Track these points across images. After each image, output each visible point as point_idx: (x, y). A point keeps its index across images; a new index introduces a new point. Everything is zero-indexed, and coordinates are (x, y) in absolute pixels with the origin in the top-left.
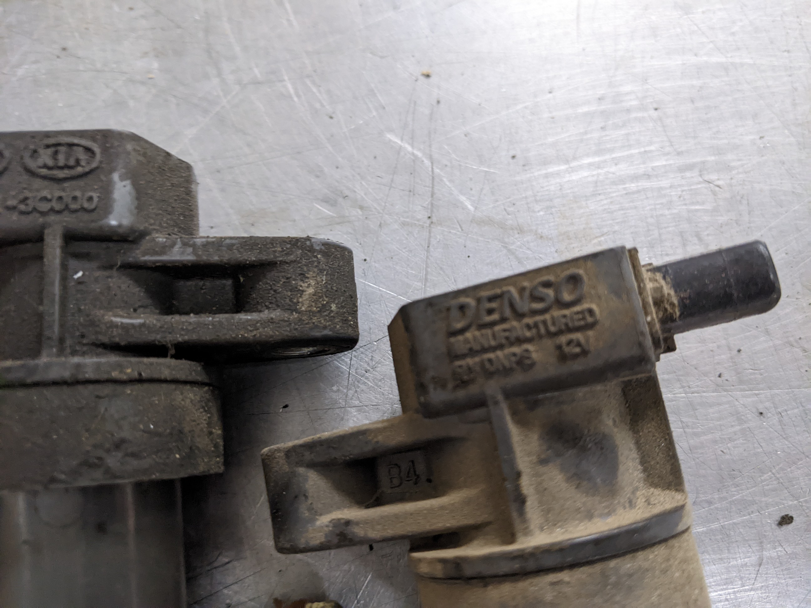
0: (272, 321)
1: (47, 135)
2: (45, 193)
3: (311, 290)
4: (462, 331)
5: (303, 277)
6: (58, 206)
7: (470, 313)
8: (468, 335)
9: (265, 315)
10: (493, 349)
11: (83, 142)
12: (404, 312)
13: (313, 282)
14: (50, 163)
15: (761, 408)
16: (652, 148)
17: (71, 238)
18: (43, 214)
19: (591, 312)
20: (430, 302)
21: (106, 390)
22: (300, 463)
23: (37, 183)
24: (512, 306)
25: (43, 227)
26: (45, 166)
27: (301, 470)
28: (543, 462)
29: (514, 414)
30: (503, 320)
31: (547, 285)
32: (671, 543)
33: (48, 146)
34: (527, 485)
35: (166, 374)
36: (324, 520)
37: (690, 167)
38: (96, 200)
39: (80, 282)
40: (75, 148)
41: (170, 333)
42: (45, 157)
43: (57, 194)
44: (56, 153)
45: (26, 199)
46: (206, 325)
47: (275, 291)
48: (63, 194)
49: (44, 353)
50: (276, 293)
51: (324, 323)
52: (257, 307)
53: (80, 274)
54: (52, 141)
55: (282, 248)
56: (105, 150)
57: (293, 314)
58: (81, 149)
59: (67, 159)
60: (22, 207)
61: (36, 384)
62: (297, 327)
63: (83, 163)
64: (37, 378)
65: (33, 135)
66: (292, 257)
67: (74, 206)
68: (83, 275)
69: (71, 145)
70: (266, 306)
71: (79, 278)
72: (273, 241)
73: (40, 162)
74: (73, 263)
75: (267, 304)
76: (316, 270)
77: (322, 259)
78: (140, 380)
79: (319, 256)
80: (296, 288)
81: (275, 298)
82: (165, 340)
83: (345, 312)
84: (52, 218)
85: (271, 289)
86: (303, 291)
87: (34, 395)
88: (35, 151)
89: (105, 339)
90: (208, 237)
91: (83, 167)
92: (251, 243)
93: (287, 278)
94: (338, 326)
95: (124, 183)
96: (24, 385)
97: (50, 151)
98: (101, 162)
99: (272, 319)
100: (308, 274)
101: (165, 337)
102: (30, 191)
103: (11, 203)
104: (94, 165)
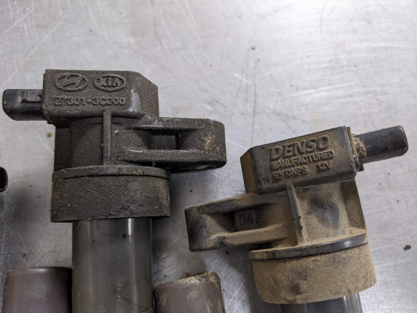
0: (194, 153)
1: (103, 72)
2: (103, 97)
3: (209, 141)
4: (277, 159)
5: (206, 135)
6: (109, 103)
7: (281, 152)
8: (279, 161)
9: (191, 151)
10: (290, 167)
11: (119, 76)
12: (251, 151)
13: (210, 138)
14: (105, 84)
15: (398, 199)
16: (353, 83)
17: (114, 116)
18: (103, 105)
19: (331, 152)
20: (262, 147)
21: (131, 179)
22: (203, 213)
23: (100, 93)
24: (298, 149)
25: (104, 111)
26: (103, 86)
27: (204, 216)
28: (309, 213)
29: (298, 193)
30: (294, 155)
31: (313, 141)
32: (361, 247)
33: (104, 77)
34: (302, 222)
35: (153, 173)
36: (214, 237)
37: (369, 93)
38: (125, 100)
39: (117, 134)
40: (115, 79)
41: (153, 157)
42: (103, 82)
43: (109, 98)
44: (108, 80)
45: (96, 99)
46: (167, 154)
47: (195, 141)
48: (111, 98)
49: (105, 163)
50: (195, 142)
51: (214, 155)
52: (187, 148)
53: (117, 131)
54: (106, 75)
55: (198, 123)
56: (128, 80)
57: (202, 151)
58: (118, 79)
59: (112, 83)
60: (94, 102)
61: (103, 175)
62: (204, 156)
63: (119, 85)
64: (103, 173)
65: (97, 72)
66: (202, 127)
67: (115, 103)
68: (118, 132)
69: (113, 77)
70: (191, 147)
71: (116, 133)
72: (194, 120)
73: (101, 84)
74: (115, 126)
75: (191, 146)
76: (211, 133)
77: (214, 128)
78: (144, 175)
79: (212, 127)
80: (203, 140)
81: (195, 144)
82: (151, 159)
83: (222, 151)
84: (107, 107)
85: (193, 140)
86: (206, 141)
87: (102, 180)
88: (99, 79)
89: (127, 159)
90: (168, 118)
91: (119, 86)
92: (185, 121)
93: (200, 136)
94: (219, 157)
95: (135, 94)
96: (98, 176)
97: (105, 79)
98: (126, 85)
99: (194, 152)
100: (208, 134)
101: (152, 159)
102: (97, 96)
103: (89, 101)
104: (124, 86)
